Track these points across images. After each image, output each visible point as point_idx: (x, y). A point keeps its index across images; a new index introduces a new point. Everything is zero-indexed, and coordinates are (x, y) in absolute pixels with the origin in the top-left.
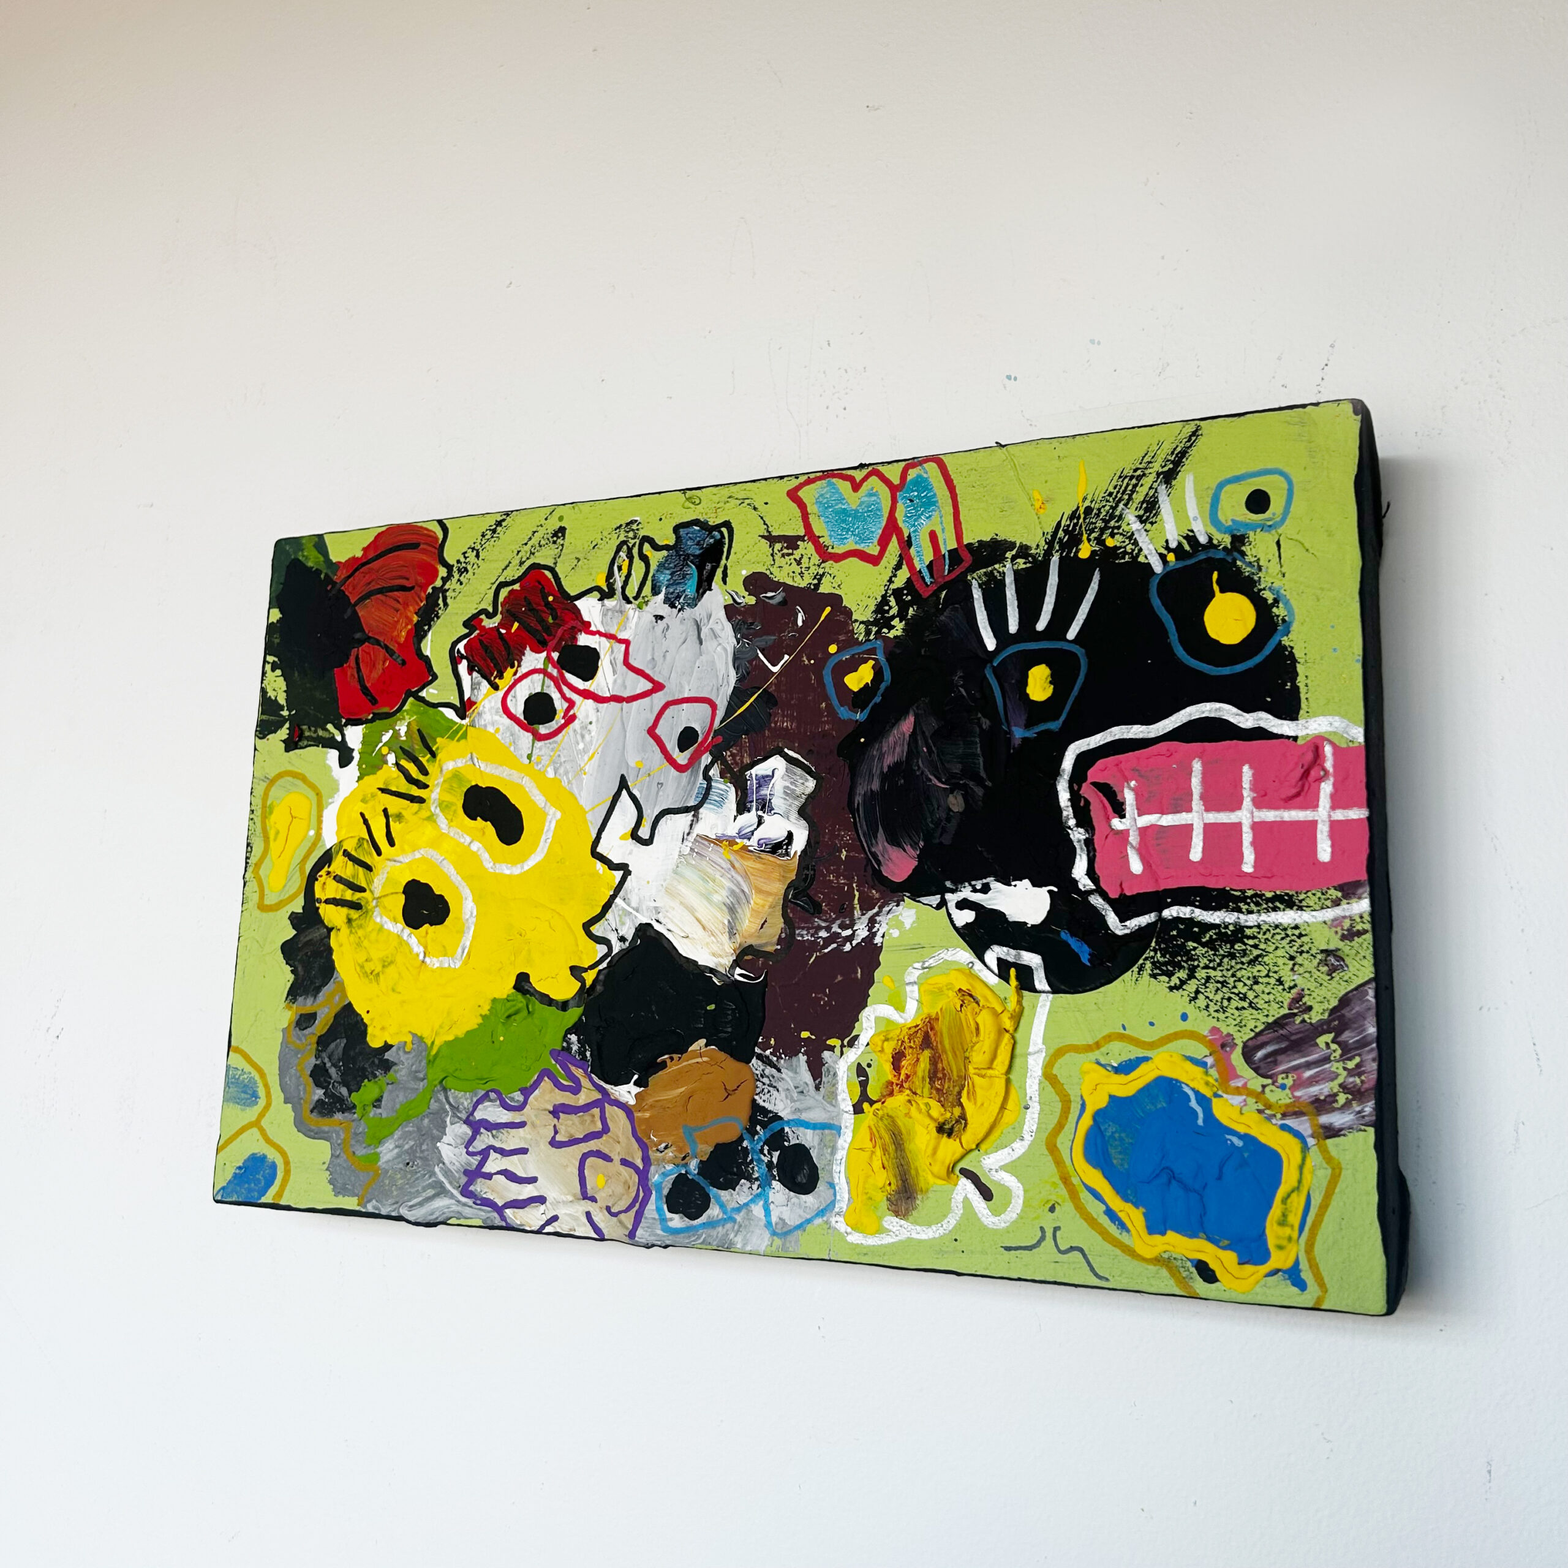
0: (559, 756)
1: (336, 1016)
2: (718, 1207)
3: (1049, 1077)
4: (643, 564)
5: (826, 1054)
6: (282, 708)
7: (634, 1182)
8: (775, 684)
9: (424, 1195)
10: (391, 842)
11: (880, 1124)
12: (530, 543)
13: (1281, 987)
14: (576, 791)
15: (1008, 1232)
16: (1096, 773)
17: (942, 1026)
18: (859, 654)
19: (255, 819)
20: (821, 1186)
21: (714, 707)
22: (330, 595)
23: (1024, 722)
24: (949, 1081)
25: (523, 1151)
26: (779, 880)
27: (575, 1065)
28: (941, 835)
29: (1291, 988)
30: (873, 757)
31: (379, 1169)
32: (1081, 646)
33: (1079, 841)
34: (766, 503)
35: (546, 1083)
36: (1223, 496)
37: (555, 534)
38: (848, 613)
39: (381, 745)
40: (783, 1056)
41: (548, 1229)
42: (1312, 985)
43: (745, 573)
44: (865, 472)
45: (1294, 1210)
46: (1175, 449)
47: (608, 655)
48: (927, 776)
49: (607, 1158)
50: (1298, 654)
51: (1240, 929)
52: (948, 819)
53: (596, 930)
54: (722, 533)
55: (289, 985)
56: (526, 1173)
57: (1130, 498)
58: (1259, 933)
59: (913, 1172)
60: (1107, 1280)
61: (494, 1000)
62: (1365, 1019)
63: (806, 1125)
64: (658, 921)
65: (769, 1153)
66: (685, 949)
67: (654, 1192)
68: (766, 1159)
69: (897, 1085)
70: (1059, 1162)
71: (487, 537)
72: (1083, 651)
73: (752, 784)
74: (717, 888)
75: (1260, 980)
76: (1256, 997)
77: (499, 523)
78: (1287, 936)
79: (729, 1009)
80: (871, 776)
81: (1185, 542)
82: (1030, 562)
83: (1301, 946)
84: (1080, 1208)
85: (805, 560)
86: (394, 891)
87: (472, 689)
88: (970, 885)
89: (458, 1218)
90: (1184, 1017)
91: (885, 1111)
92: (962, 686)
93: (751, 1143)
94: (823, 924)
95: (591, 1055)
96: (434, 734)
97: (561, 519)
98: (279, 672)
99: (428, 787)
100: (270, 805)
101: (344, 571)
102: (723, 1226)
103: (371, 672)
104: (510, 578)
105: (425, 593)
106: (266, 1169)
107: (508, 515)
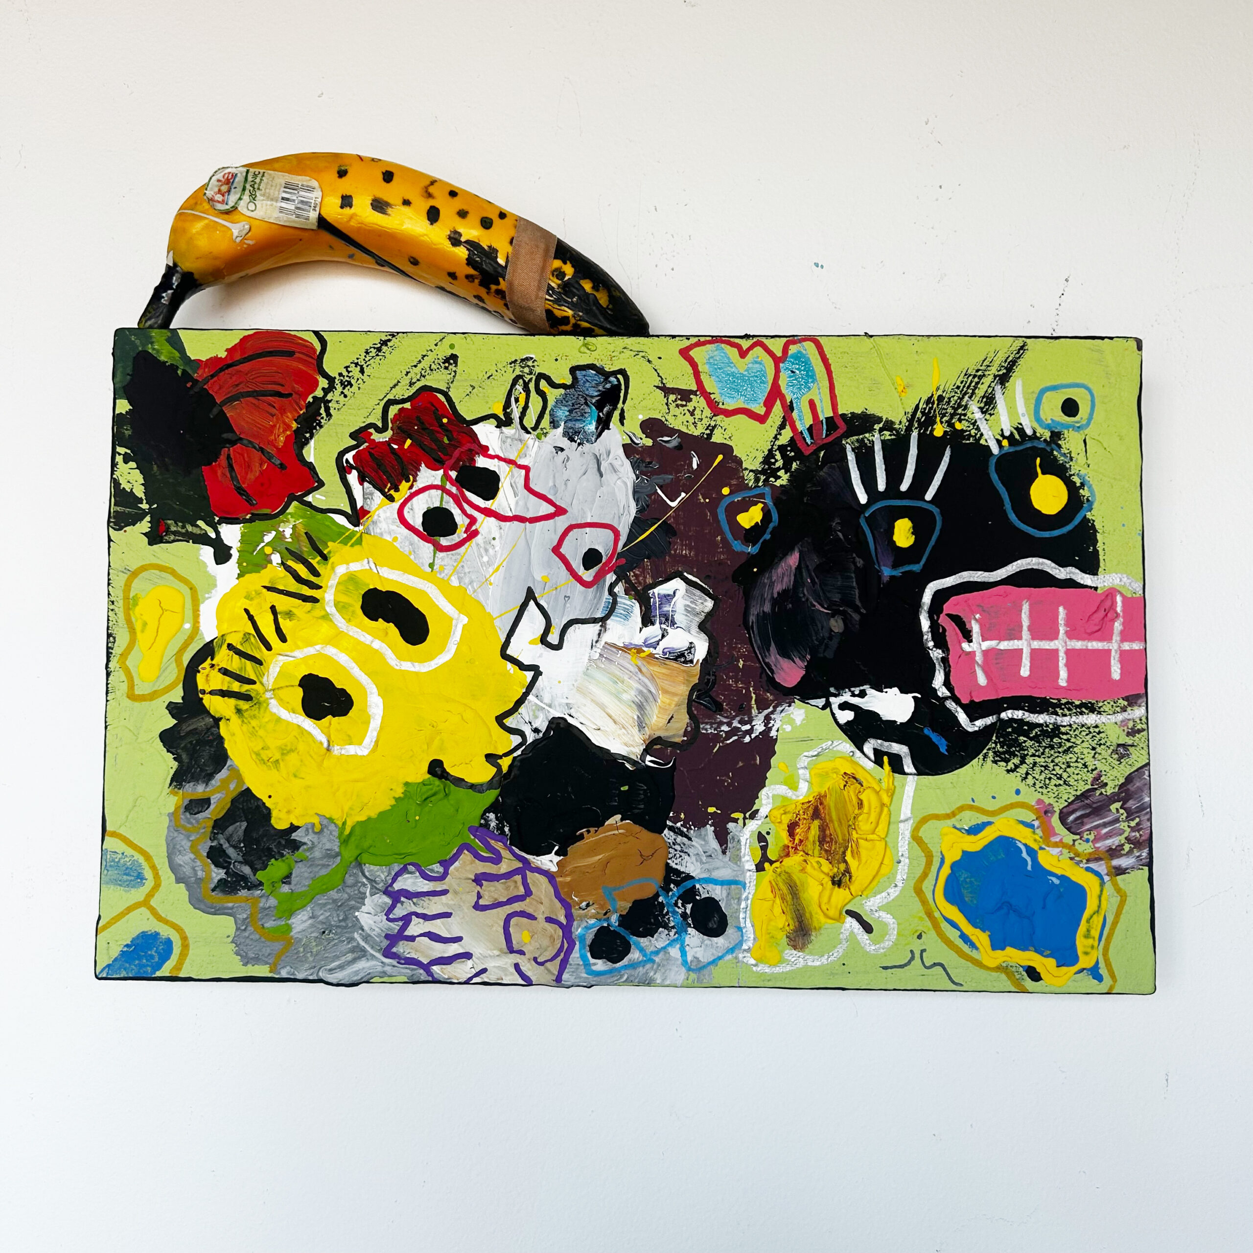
0: (463, 566)
1: (233, 801)
2: (638, 952)
3: (916, 838)
4: (540, 399)
5: (731, 826)
6: (140, 501)
7: (559, 936)
8: (674, 518)
9: (343, 960)
10: (283, 638)
11: (779, 878)
12: (420, 366)
13: (1086, 769)
14: (481, 598)
15: (885, 956)
16: (951, 606)
17: (830, 802)
18: (749, 497)
19: (116, 609)
20: (730, 930)
21: (617, 534)
22: (192, 392)
23: (892, 563)
24: (836, 844)
25: (447, 915)
26: (684, 684)
27: (493, 840)
28: (824, 651)
29: (1093, 770)
30: (764, 585)
31: (292, 937)
32: (937, 506)
33: (937, 659)
34: (660, 358)
35: (466, 856)
36: (1044, 400)
37: (447, 360)
38: (739, 462)
39: (262, 545)
40: (692, 827)
41: (475, 980)
42: (1107, 768)
43: (641, 417)
44: (750, 342)
45: (1094, 926)
46: (1008, 358)
47: (508, 478)
48: (811, 603)
49: (531, 917)
50: (1098, 526)
51: (1057, 727)
52: (831, 638)
53: (509, 722)
54: (618, 380)
55: (172, 772)
56: (450, 933)
57: (973, 393)
58: (1070, 730)
59: (808, 915)
60: (961, 985)
61: (407, 784)
62: (1142, 791)
63: (715, 882)
64: (570, 715)
65: (683, 905)
66: (598, 740)
67: (577, 943)
68: (680, 911)
69: (792, 848)
70: (924, 902)
71: (371, 354)
72: (938, 510)
73: (655, 603)
74: (626, 689)
75: (1072, 764)
76: (1069, 777)
77: (385, 343)
78: (1090, 732)
79: (641, 790)
80: (763, 601)
81: (1015, 432)
82: (894, 435)
83: (1100, 740)
84: (940, 934)
85: (697, 412)
86: (288, 684)
87: (365, 499)
88: (850, 691)
89: (381, 977)
90: (1018, 792)
91: (783, 869)
92: (839, 531)
93: (665, 898)
94: (725, 720)
95: (509, 830)
96: (324, 538)
97: (452, 346)
98: (133, 464)
99: (321, 587)
100: (133, 597)
101: (206, 370)
102: (644, 966)
103: (247, 474)
104: (399, 397)
105: (305, 402)
106: (159, 946)
107: (393, 336)
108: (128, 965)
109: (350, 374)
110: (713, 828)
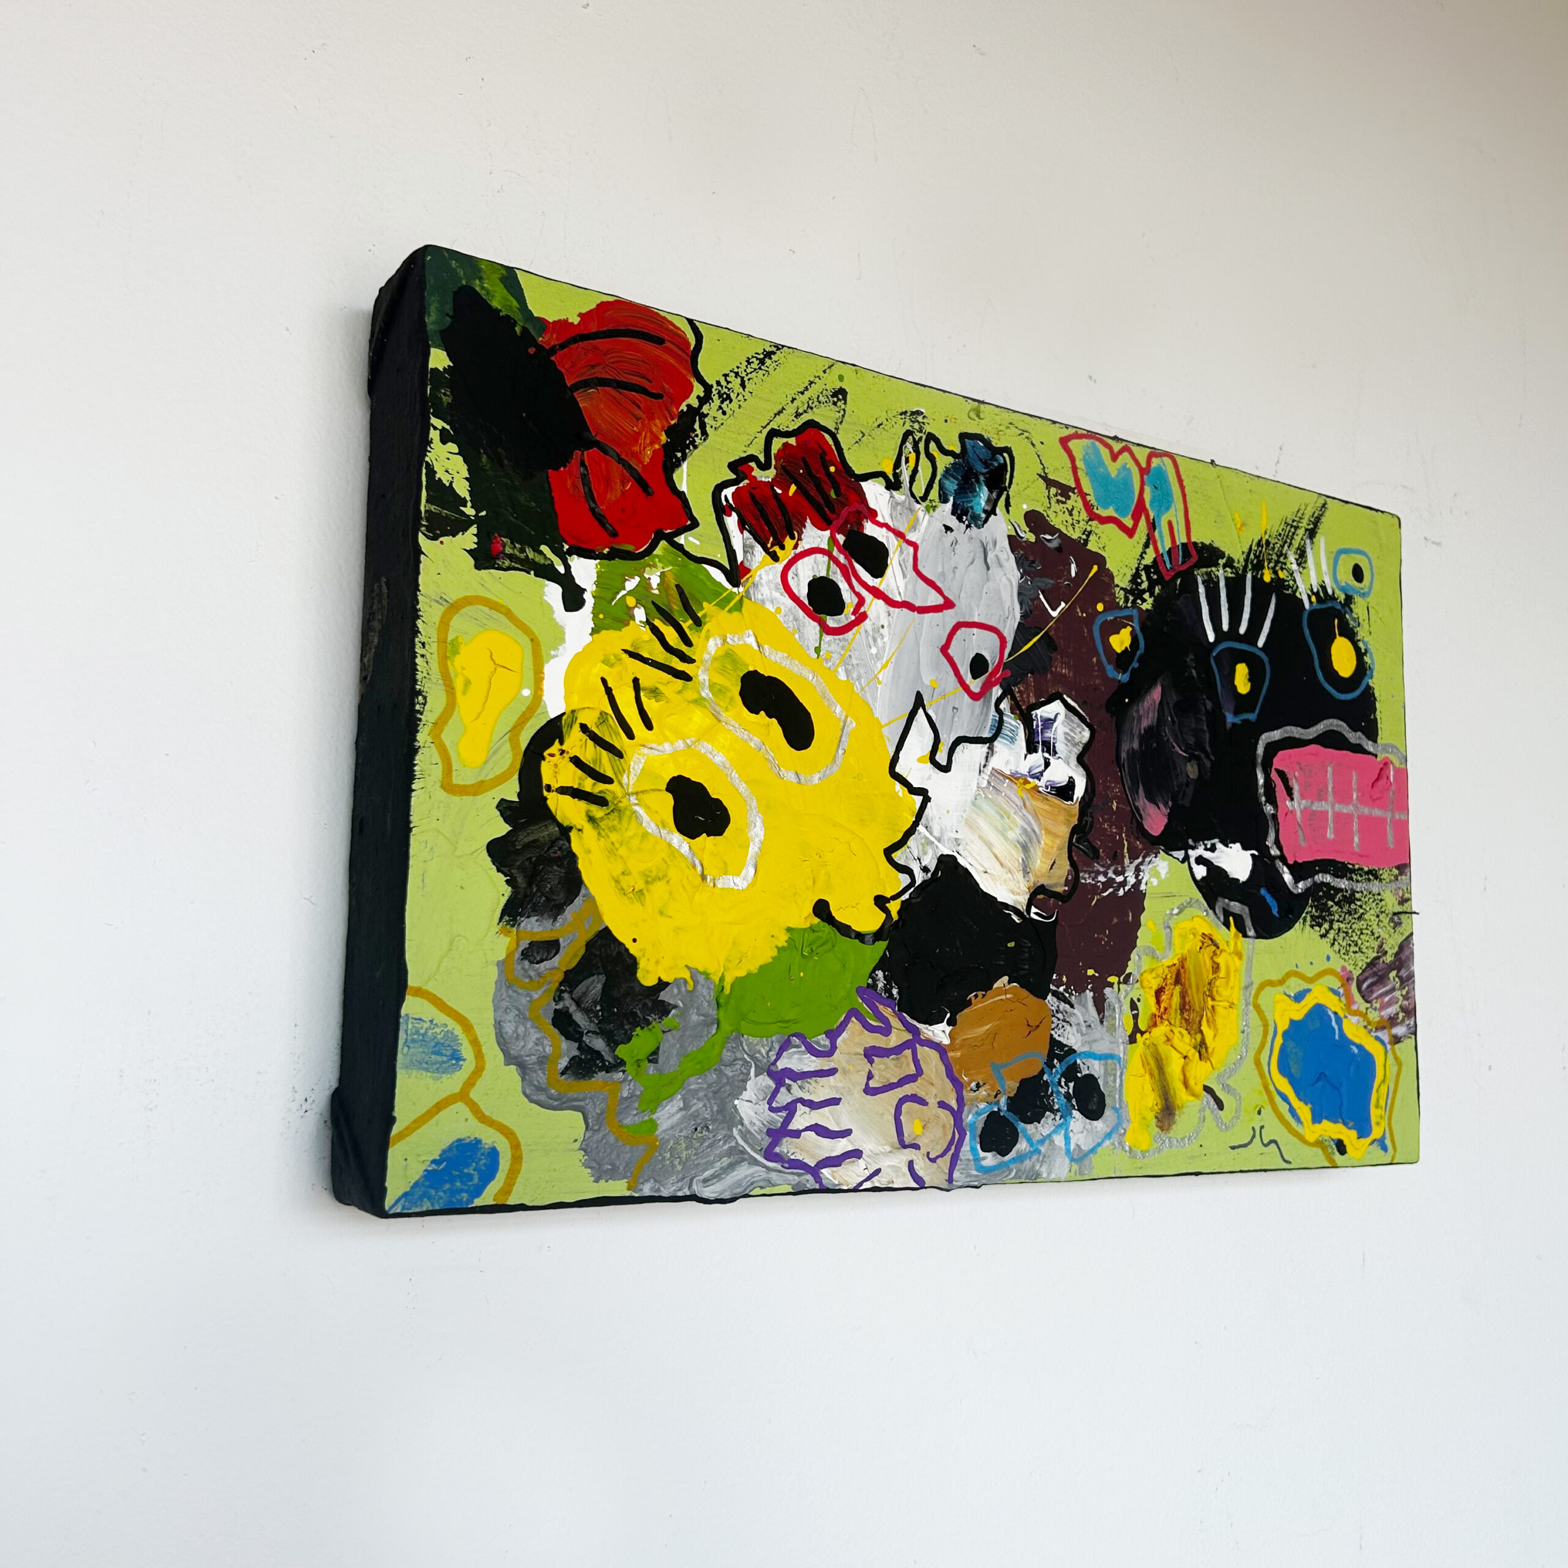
0: (850, 656)
1: (589, 945)
2: (1025, 1141)
3: (1256, 1006)
4: (929, 464)
5: (1107, 991)
6: (464, 502)
7: (950, 1125)
8: (1055, 630)
9: (718, 1165)
10: (649, 725)
11: (1148, 1051)
12: (807, 394)
13: (1373, 937)
14: (869, 699)
15: (1234, 1134)
16: (1280, 760)
17: (1189, 965)
18: (1121, 618)
19: (428, 656)
20: (1108, 1112)
21: (1002, 639)
22: (535, 362)
23: (1233, 709)
24: (1193, 1012)
25: (835, 1101)
26: (1065, 824)
27: (881, 1004)
28: (1183, 798)
29: (1377, 938)
30: (1134, 718)
31: (656, 1139)
32: (1267, 654)
33: (1269, 815)
34: (1042, 444)
35: (854, 1025)
36: (1340, 561)
37: (835, 395)
38: (1111, 577)
39: (623, 593)
40: (1074, 992)
41: (866, 1186)
42: (1387, 936)
43: (1025, 507)
44: (1120, 446)
45: (1382, 1095)
46: (1314, 513)
47: (897, 557)
48: (1172, 744)
49: (922, 1102)
50: (1377, 694)
51: (1353, 893)
52: (1188, 784)
53: (897, 856)
54: (1004, 458)
55: (503, 901)
56: (838, 1124)
57: (1291, 543)
58: (1362, 897)
59: (1172, 1091)
60: (1290, 1163)
61: (789, 930)
62: (1409, 960)
63: (1095, 1056)
64: (959, 853)
65: (1066, 1084)
66: (986, 885)
67: (968, 1133)
68: (1063, 1091)
69: (1159, 1016)
70: (1262, 1075)
71: (752, 365)
72: (1268, 659)
73: (1037, 726)
74: (1012, 825)
75: (1364, 931)
76: (1362, 944)
77: (769, 355)
78: (1375, 900)
79: (1025, 947)
80: (1132, 736)
81: (1320, 589)
82: (1234, 573)
83: (1382, 908)
84: (1275, 1108)
85: (1075, 512)
86: (653, 788)
87: (745, 552)
88: (1204, 843)
89: (762, 1188)
90: (1328, 958)
91: (1151, 1041)
92: (1193, 668)
93: (1050, 1076)
94: (1102, 869)
95: (899, 993)
96: (698, 596)
97: (841, 378)
98: (453, 447)
99: (693, 661)
100: (452, 641)
101: (554, 336)
102: (1030, 1158)
103: (607, 493)
104: (783, 428)
105: (678, 409)
106: (481, 1159)
107: (778, 349)
108: (433, 1192)
109: (729, 386)
110: (1092, 994)
